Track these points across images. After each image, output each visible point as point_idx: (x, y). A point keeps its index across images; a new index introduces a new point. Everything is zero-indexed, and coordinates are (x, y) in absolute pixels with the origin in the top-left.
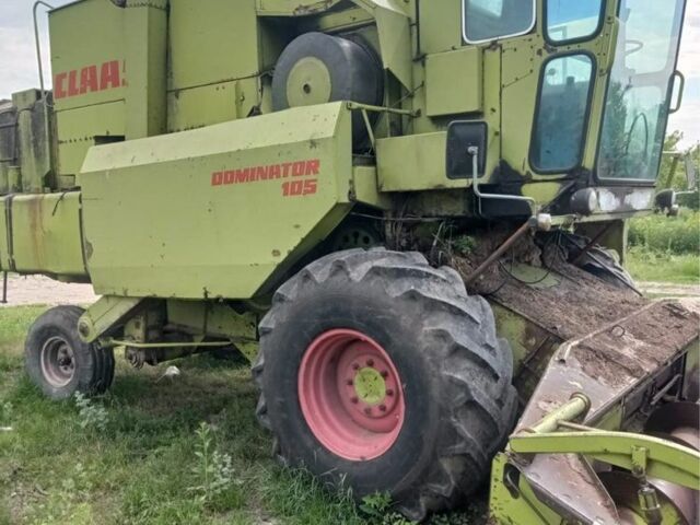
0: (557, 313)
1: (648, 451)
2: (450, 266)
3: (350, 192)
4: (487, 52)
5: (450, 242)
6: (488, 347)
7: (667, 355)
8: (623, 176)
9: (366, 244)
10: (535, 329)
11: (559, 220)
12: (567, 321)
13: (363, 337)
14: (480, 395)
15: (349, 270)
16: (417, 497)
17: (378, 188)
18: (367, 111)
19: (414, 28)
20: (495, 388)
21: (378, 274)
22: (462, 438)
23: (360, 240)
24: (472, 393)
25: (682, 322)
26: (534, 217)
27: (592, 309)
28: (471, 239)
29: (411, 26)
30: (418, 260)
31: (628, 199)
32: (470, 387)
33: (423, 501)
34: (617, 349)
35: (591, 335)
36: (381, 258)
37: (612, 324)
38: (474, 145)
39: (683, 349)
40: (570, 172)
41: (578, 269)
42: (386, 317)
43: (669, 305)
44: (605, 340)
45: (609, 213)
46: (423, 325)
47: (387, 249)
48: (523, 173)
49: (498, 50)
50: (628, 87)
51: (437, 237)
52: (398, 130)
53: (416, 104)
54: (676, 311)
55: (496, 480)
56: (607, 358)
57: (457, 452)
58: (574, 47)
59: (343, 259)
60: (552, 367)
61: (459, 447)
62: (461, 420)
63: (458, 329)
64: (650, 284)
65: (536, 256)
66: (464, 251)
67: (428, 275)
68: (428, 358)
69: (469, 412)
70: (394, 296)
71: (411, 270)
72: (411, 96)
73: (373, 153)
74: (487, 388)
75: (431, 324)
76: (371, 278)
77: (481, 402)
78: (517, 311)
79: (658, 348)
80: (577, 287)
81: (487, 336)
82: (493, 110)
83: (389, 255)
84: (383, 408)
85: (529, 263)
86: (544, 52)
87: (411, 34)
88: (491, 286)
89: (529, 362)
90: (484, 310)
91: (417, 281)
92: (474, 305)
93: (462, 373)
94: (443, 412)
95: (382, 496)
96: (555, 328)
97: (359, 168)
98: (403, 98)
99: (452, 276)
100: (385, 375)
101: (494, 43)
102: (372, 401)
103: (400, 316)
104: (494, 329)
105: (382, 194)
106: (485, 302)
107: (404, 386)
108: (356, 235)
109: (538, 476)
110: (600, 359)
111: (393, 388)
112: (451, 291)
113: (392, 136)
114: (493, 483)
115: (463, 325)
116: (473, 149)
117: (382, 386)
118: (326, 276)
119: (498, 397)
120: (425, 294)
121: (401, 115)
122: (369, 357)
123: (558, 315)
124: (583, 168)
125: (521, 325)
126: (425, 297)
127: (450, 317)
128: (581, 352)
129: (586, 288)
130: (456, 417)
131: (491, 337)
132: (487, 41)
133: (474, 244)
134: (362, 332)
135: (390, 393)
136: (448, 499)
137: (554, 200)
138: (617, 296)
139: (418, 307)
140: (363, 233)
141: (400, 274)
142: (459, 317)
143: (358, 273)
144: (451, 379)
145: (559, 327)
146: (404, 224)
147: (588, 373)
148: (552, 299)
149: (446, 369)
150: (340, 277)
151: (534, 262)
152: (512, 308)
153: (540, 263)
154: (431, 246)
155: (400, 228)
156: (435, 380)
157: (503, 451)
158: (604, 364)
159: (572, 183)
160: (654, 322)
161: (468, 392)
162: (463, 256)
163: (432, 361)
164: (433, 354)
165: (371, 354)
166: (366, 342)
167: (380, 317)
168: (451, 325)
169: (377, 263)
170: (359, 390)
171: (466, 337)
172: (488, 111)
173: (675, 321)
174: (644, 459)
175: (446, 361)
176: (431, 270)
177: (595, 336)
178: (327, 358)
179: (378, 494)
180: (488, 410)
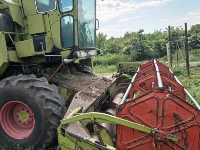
0: (75, 85)
1: (94, 116)
2: (44, 77)
3: (8, 59)
4: (44, 15)
5: (43, 70)
6: (56, 98)
7: (103, 91)
8: (86, 47)
9: (17, 74)
10: (69, 90)
11: (70, 60)
12: (78, 87)
13: (19, 102)
14: (56, 111)
15: (11, 82)
16: (42, 145)
17: (18, 57)
18: (10, 34)
19: (22, 9)
20: (60, 109)
21: (21, 82)
22: (52, 124)
23: (15, 73)
24: (54, 112)
25: (106, 82)
26: (63, 60)
27: (85, 83)
28: (49, 68)
29: (21, 8)
30: (33, 76)
31: (89, 53)
32: (53, 110)
33: (44, 146)
34: (91, 92)
35: (84, 89)
36: (21, 77)
37: (90, 86)
38: (41, 42)
39: (108, 89)
40: (72, 47)
41: (81, 73)
42: (25, 95)
43: (104, 79)
44: (88, 90)
45: (84, 57)
46: (36, 95)
47: (23, 75)
48: (60, 49)
49: (48, 15)
50: (89, 23)
51: (38, 69)
52: (22, 39)
53: (26, 31)
54: (105, 80)
55: (59, 133)
56: (88, 95)
57: (51, 129)
58: (68, 14)
59: (8, 80)
60: (74, 100)
61: (52, 127)
62: (52, 120)
63: (47, 94)
64: (104, 74)
65: (69, 71)
66: (47, 72)
67: (36, 80)
68: (39, 104)
69: (53, 117)
70: (26, 88)
71: (31, 80)
72: (24, 29)
73: (14, 47)
74: (58, 109)
75: (39, 94)
76: (19, 84)
77: (56, 113)
78: (64, 86)
79: (101, 90)
80: (81, 78)
81: (56, 95)
82: (49, 32)
83: (24, 76)
84: (29, 122)
85: (67, 73)
86: (60, 15)
87: (21, 11)
88: (56, 81)
89: (69, 100)
90: (54, 88)
91: (33, 83)
92: (51, 87)
93: (50, 106)
94: (46, 118)
95: (31, 147)
96: (75, 89)
97: (9, 51)
98: (22, 29)
99: (44, 80)
100: (28, 112)
101: (46, 13)
102: (25, 120)
103: (29, 94)
104: (58, 93)
105: (19, 59)
106: (55, 85)
107: (34, 114)
108: (13, 72)
109: (69, 129)
110: (86, 95)
111: (31, 115)
112: (44, 84)
113: (20, 41)
114: (58, 135)
115: (48, 93)
116: (41, 43)
117: (27, 115)
118: (4, 86)
119: (61, 111)
120: (36, 86)
121: (22, 35)
122: (22, 108)
123: (75, 86)
124: (75, 46)
125: (66, 90)
126: (36, 87)
127: (44, 91)
128: (82, 94)
129: (83, 77)
130: (50, 119)
131: (57, 95)
132: (44, 12)
133: (50, 70)
134: (18, 101)
135: (30, 117)
136: (51, 143)
137: (69, 55)
138: (91, 78)
139: (34, 90)
140: (16, 71)
141: (28, 81)
142: (47, 91)
143: (14, 83)
144: (47, 109)
145: (76, 89)
146: (28, 67)
147: (83, 99)
148: (74, 82)
149: (45, 106)
150: (8, 85)
151: (69, 72)
152: (63, 86)
153: (70, 73)
154: (37, 72)
155: (27, 68)
156: (42, 110)
157: (60, 125)
158: (87, 96)
159: (73, 50)
160: (100, 83)
161: (52, 111)
162: (47, 73)
163: (41, 105)
164: (41, 103)
165: (23, 106)
166: (20, 103)
167: (23, 95)
168: (45, 93)
169: (20, 79)
170: (21, 118)
171: (49, 96)
172: (48, 32)
173: (105, 82)
174: (93, 118)
175: (45, 104)
176: (37, 79)
177: (85, 89)
178: (9, 111)
179: (30, 147)
180: (59, 115)
